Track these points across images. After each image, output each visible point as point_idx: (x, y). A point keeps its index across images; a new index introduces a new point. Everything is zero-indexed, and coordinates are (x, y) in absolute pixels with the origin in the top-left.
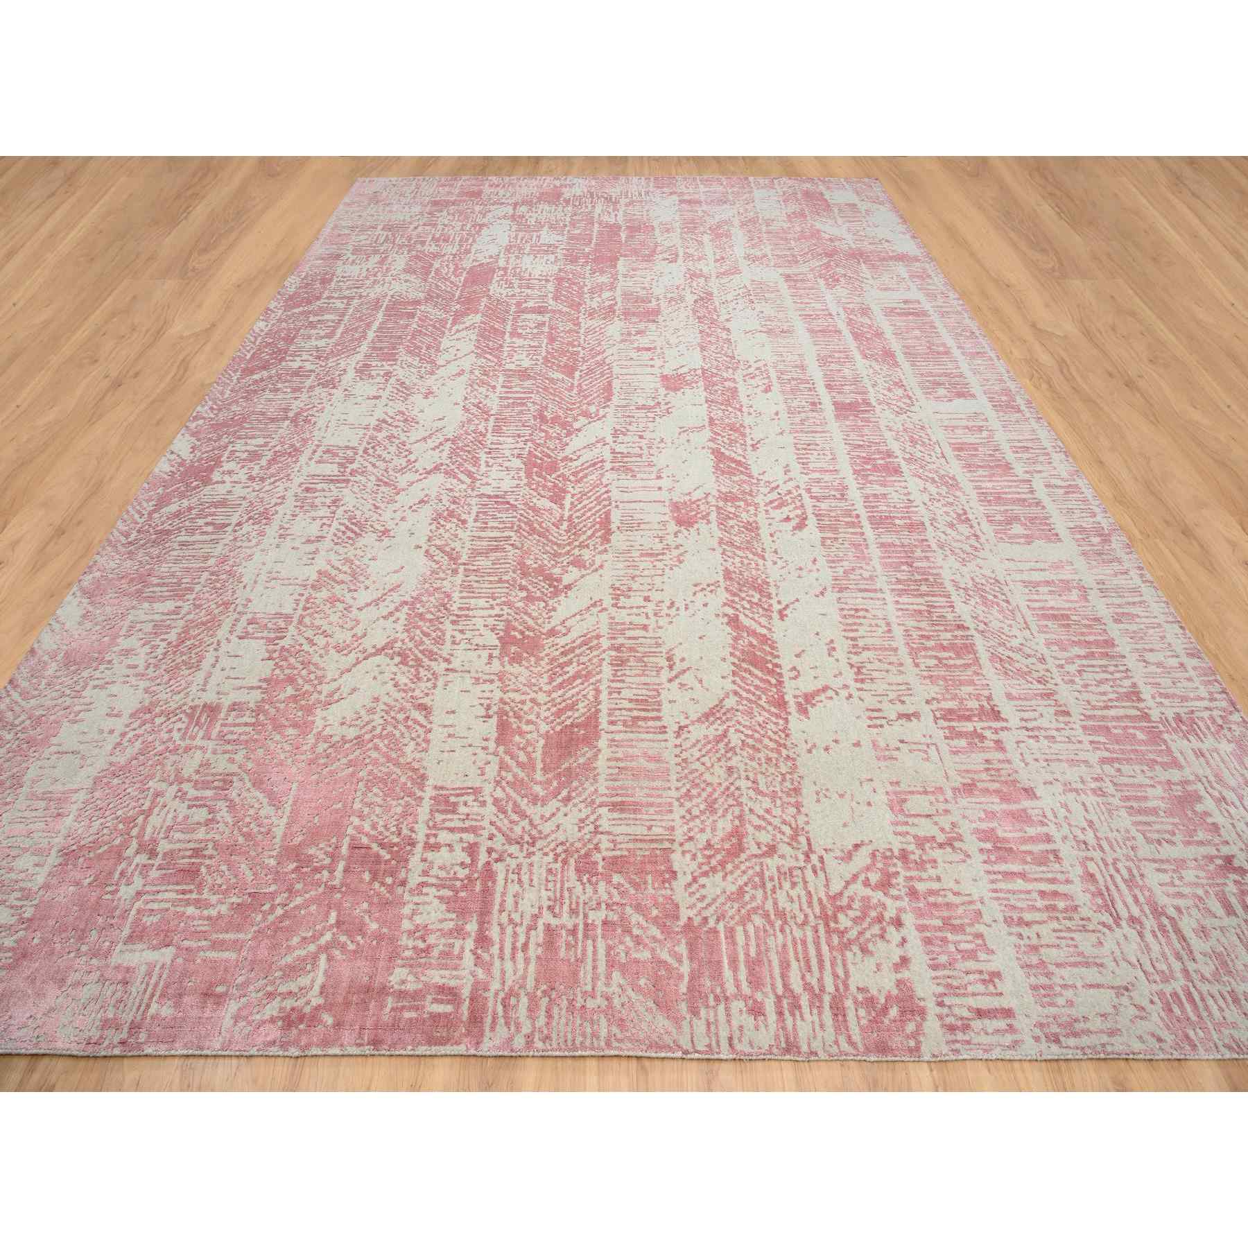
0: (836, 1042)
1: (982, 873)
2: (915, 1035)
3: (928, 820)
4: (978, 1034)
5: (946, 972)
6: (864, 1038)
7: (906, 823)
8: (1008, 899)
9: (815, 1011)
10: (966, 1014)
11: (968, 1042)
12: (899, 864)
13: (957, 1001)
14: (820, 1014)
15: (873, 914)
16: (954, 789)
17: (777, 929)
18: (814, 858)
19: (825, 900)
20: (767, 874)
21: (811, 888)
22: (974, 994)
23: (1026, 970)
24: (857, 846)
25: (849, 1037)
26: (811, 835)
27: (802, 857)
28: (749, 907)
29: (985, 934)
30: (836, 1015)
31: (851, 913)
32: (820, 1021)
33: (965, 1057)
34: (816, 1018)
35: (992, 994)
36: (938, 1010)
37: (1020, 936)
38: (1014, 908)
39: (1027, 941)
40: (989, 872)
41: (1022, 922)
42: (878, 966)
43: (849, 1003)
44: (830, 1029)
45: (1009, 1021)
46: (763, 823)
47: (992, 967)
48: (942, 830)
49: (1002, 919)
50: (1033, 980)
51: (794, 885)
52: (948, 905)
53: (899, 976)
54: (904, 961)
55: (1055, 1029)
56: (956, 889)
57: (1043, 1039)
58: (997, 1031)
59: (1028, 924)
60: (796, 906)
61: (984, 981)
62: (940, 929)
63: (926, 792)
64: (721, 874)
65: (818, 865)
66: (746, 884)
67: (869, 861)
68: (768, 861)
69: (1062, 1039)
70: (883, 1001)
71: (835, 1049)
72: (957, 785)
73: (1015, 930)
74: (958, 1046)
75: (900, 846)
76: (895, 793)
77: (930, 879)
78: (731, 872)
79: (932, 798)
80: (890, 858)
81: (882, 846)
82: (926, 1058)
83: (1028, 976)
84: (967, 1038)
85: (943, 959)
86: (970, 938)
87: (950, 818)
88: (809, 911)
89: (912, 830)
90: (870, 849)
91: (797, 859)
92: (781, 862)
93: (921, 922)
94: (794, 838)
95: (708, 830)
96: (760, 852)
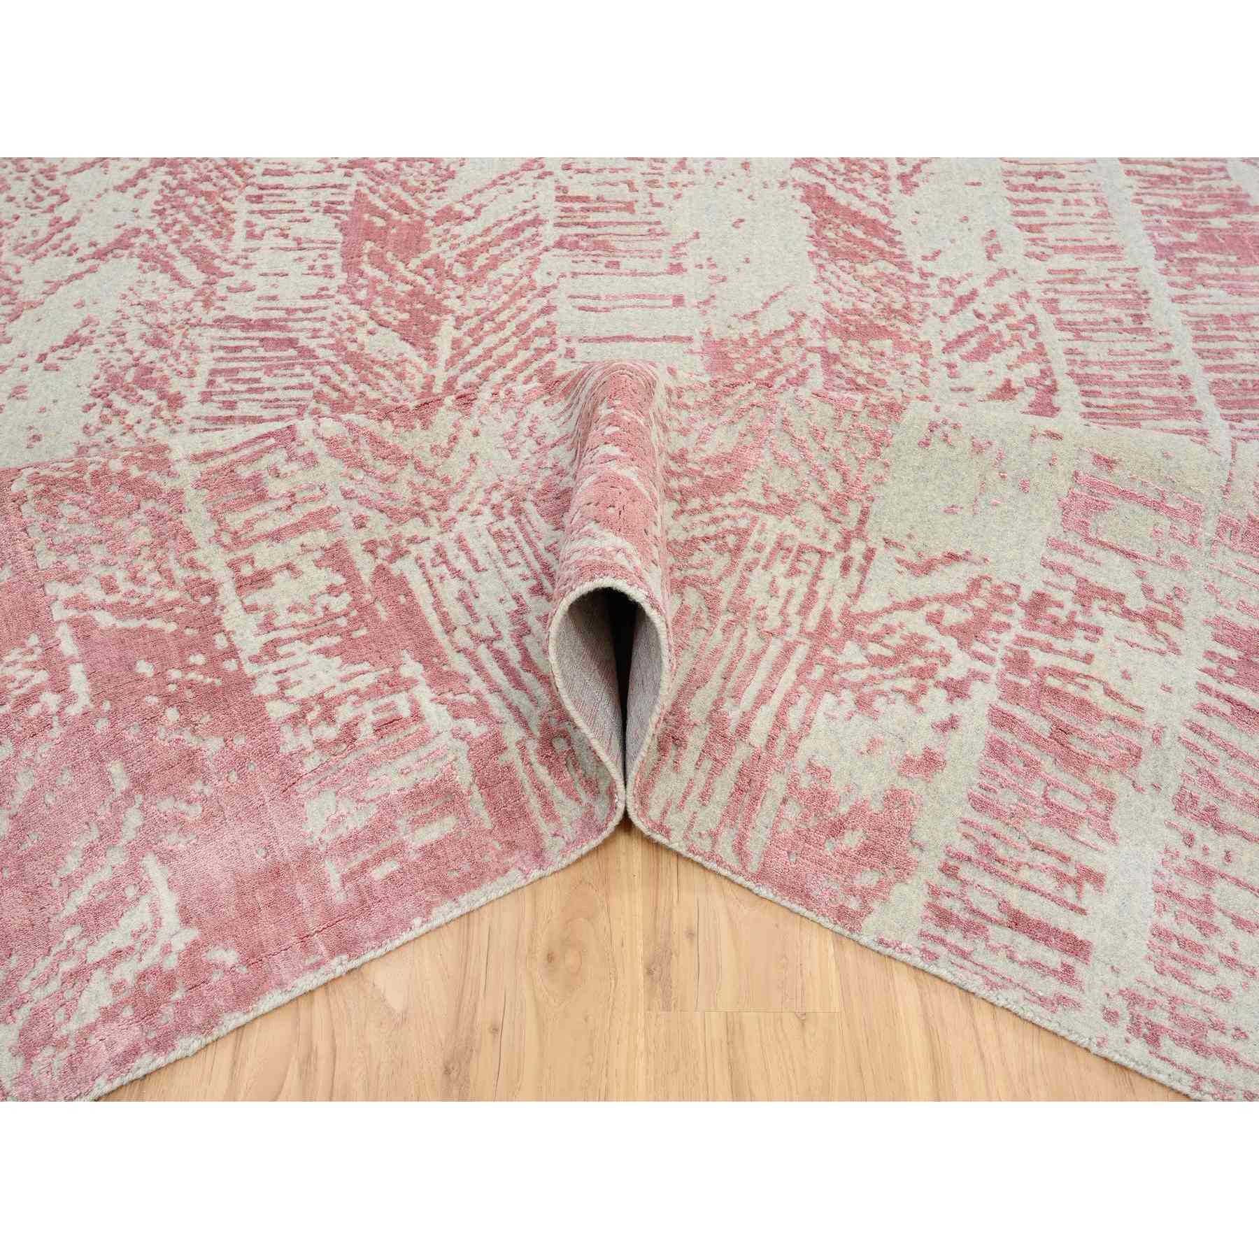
0: (714, 836)
1: (1191, 683)
2: (865, 896)
3: (1128, 562)
4: (994, 950)
5: (997, 826)
6: (767, 854)
7: (1076, 552)
8: (1214, 761)
9: (708, 764)
10: (990, 908)
11: (964, 955)
12: (1020, 613)
13: (987, 881)
14: (713, 773)
15: (918, 662)
16: (1226, 526)
17: (720, 625)
18: (857, 548)
19: (835, 617)
20: (754, 537)
21: (822, 589)
22: (1026, 887)
23: (1163, 898)
24: (952, 557)
25: (742, 839)
26: (874, 508)
27: (835, 537)
28: (691, 572)
29: (1121, 799)
30: (740, 790)
31: (874, 649)
32: (708, 784)
33: (943, 973)
34: (702, 777)
35: (1063, 903)
36: (938, 879)
37: (1190, 840)
38: (1214, 783)
39: (1196, 854)
40: (1206, 689)
41: (1210, 818)
42: (874, 744)
43: (777, 784)
44: (716, 809)
45: (1070, 960)
46: (796, 457)
47: (1093, 861)
48: (1148, 591)
49: (1173, 791)
50: (1167, 921)
51: (793, 572)
52: (1083, 706)
53: (902, 784)
54: (931, 762)
55: (1161, 1017)
56: (1117, 684)
57: (1125, 1022)
58: (1035, 965)
59: (1219, 827)
60: (776, 604)
61: (1061, 877)
62: (1037, 741)
63: (1157, 506)
64: (675, 506)
65: (858, 559)
66: (706, 539)
67: (962, 589)
68: (770, 520)
69: (1166, 1042)
70: (844, 810)
71: (706, 845)
72: (1240, 517)
73: (1186, 823)
74: (940, 950)
75: (1040, 588)
76: (1093, 485)
77: (1072, 655)
78: (693, 512)
79: (1165, 523)
80: (1008, 599)
81: (1002, 574)
82: (864, 940)
83: (1161, 908)
84: (966, 946)
85: (1007, 799)
86: (1085, 790)
87: (1177, 577)
88: (795, 620)
89: (1082, 569)
90: (976, 572)
91: (824, 537)
92: (790, 529)
93: (1005, 706)
94: (841, 501)
95: (693, 437)
96: (763, 502)
